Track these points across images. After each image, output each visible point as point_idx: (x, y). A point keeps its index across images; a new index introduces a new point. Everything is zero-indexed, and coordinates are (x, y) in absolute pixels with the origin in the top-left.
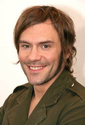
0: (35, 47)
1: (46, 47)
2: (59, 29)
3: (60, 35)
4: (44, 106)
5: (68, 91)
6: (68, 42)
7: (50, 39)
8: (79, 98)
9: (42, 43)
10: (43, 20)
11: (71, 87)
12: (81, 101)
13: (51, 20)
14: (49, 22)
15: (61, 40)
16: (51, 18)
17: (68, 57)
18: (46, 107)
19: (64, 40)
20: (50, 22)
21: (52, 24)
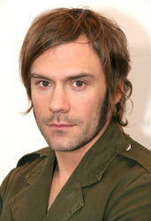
0: (59, 86)
1: (79, 84)
2: (103, 52)
3: (103, 62)
4: (78, 185)
5: (121, 158)
6: (117, 74)
7: (86, 71)
8: (142, 170)
9: (71, 79)
10: (72, 37)
11: (125, 151)
12: (147, 175)
13: (88, 36)
14: (83, 39)
15: (106, 71)
16: (86, 32)
17: (117, 100)
18: (83, 188)
19: (110, 71)
20: (86, 40)
21: (88, 43)
